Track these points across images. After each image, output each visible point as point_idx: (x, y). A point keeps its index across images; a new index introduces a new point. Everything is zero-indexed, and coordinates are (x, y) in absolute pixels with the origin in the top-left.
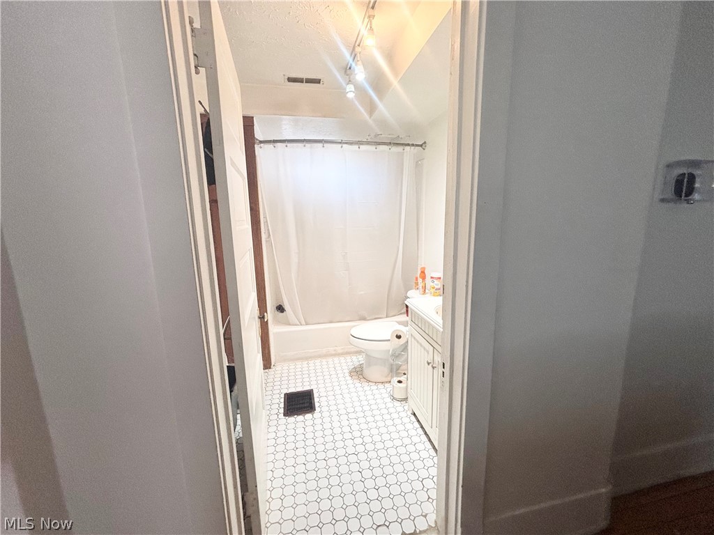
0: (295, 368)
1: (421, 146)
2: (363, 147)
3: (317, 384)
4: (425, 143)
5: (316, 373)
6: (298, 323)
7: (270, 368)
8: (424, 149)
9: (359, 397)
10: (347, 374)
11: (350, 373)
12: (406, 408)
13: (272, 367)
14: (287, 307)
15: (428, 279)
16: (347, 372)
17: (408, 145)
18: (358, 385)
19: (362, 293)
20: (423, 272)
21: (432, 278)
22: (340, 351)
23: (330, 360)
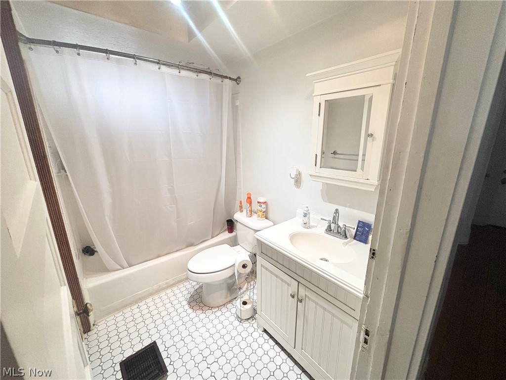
0: (125, 319)
1: (236, 80)
2: (184, 73)
3: (158, 331)
4: (239, 78)
5: (152, 317)
6: (120, 268)
7: (90, 331)
8: (238, 84)
9: (208, 331)
10: (187, 307)
11: (189, 303)
12: (255, 325)
13: (92, 327)
14: (98, 246)
15: (255, 204)
16: (185, 303)
17: (226, 77)
18: (203, 316)
19: (192, 223)
20: (249, 198)
21: (258, 202)
22: (172, 283)
23: (163, 294)
